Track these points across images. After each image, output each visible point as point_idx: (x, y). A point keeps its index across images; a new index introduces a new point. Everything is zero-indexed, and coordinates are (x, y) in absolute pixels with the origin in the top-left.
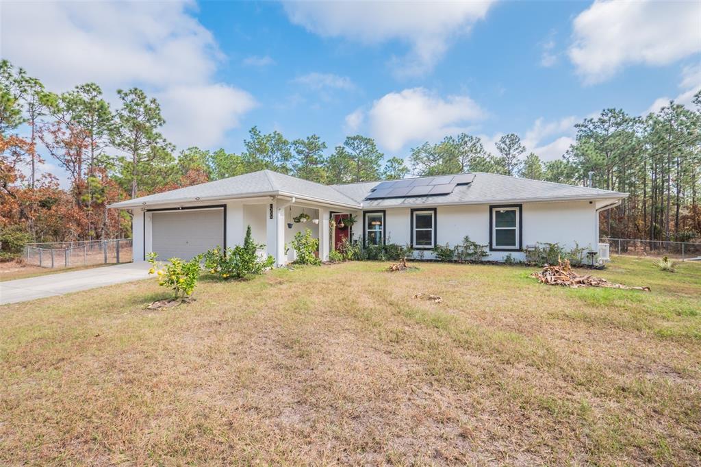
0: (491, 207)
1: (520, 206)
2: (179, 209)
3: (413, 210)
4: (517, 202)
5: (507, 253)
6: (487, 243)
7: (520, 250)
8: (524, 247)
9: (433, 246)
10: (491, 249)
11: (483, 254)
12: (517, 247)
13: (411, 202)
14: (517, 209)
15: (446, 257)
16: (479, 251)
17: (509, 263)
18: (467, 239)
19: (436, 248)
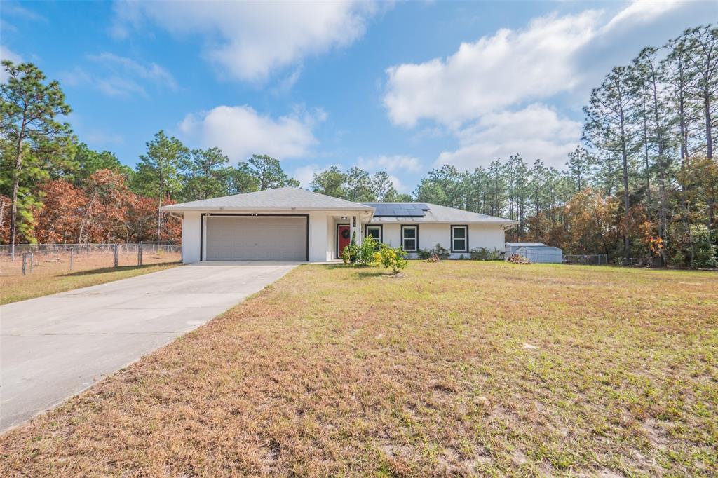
0: (452, 226)
1: (467, 226)
2: (251, 215)
3: (402, 226)
4: (466, 224)
5: (461, 254)
6: (449, 248)
7: (468, 252)
8: (470, 250)
9: (416, 250)
10: (452, 252)
11: (448, 255)
12: (466, 250)
13: (403, 220)
14: (465, 228)
15: (424, 256)
16: (445, 253)
17: (462, 258)
18: (438, 246)
19: (418, 251)
